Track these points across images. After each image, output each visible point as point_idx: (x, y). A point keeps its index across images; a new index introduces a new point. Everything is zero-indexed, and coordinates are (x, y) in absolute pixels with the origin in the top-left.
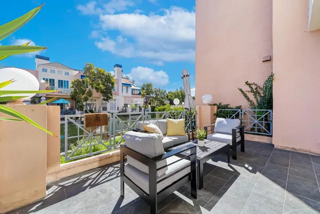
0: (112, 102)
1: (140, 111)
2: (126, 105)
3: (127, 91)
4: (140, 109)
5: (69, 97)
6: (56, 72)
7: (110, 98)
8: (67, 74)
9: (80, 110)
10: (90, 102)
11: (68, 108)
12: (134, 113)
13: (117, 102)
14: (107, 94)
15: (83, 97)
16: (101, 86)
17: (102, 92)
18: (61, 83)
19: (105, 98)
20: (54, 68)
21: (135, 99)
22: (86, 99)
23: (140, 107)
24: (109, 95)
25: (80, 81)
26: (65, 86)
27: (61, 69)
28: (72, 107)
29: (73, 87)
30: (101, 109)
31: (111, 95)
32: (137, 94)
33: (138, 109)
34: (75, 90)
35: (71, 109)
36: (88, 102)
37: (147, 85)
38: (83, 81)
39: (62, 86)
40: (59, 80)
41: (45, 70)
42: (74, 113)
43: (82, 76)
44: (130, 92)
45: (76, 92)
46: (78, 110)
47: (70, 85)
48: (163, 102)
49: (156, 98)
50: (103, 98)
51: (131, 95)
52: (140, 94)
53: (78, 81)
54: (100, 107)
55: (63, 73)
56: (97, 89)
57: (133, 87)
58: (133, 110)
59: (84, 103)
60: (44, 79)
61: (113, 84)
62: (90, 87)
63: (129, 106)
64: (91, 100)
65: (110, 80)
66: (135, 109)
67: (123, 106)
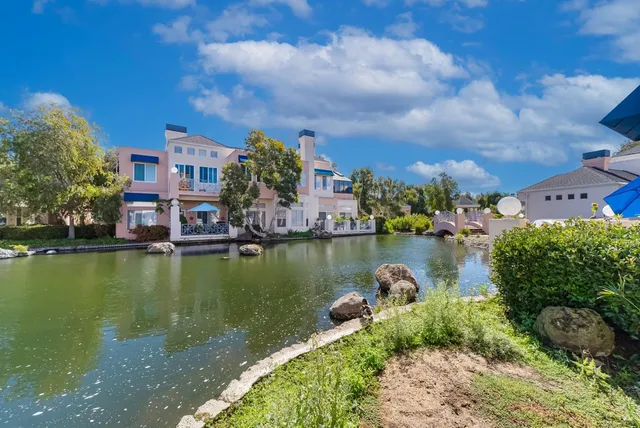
0: (296, 208)
1: (352, 229)
2: (322, 215)
3: (324, 184)
4: (353, 224)
5: (218, 200)
6: (197, 152)
7: (292, 200)
8: (214, 155)
9: (237, 226)
10: (255, 209)
11: (215, 220)
12: (340, 231)
13: (305, 208)
14: (287, 192)
15: (242, 199)
16: (276, 175)
17: (277, 188)
18: (205, 173)
19: (284, 200)
20: (191, 145)
21: (340, 203)
22: (247, 204)
23: (351, 219)
24: (291, 194)
25: (237, 167)
26: (211, 178)
27: (203, 147)
28: (223, 218)
29: (224, 179)
30: (275, 223)
31: (295, 193)
32: (343, 192)
33: (349, 222)
34: (228, 184)
35: (221, 223)
36: (252, 209)
37: (362, 172)
38: (243, 167)
39: (206, 178)
40: (201, 168)
41: (178, 150)
42: (226, 231)
43: (240, 157)
44: (330, 188)
45: (229, 190)
46: (233, 226)
47: (220, 175)
48: (399, 208)
49: (383, 201)
50: (279, 199)
51: (332, 194)
52: (349, 191)
53: (233, 167)
54: (274, 219)
55: (209, 154)
56: (267, 181)
57: (336, 177)
58: (337, 225)
59: (244, 212)
60: (177, 166)
61: (299, 171)
62: (254, 178)
63: (329, 217)
64: (257, 205)
65: (294, 163)
66: (343, 223)
67: (318, 217)
